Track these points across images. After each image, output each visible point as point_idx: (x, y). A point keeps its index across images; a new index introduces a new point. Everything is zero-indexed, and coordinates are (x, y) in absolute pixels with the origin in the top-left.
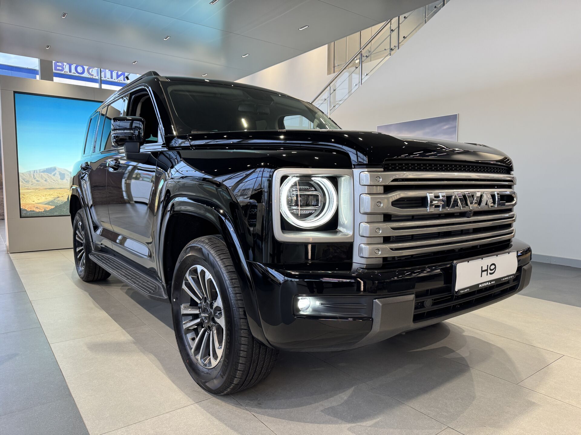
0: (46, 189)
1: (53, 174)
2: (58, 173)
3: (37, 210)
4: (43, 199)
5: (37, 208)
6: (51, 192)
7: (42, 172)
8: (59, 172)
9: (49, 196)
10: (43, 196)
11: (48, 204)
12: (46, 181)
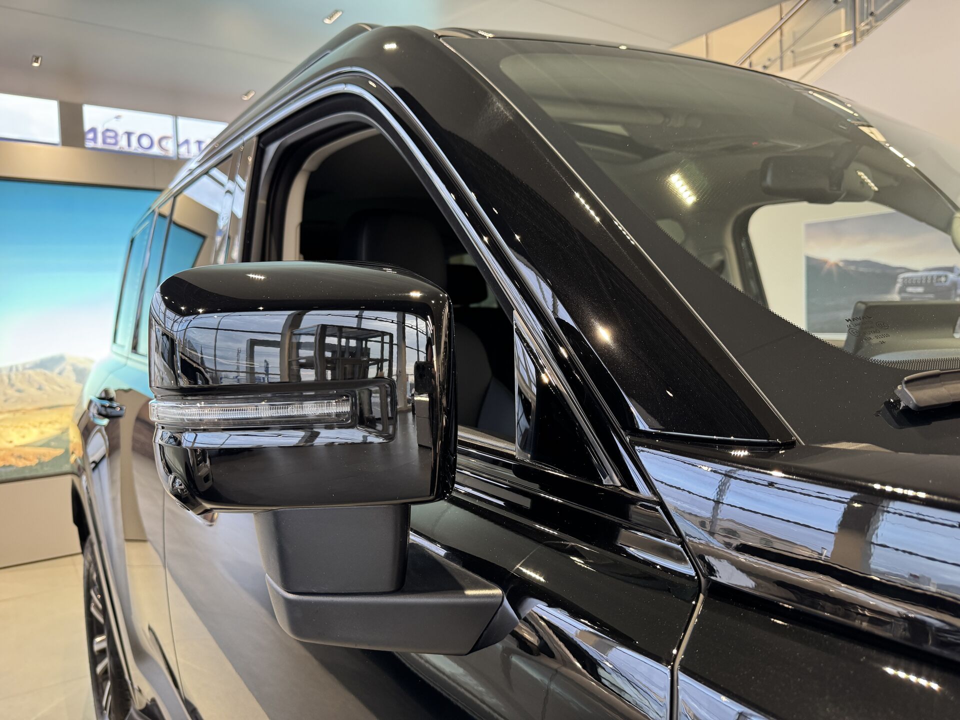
0: (41, 409)
1: (57, 370)
2: (69, 368)
3: (21, 464)
4: (33, 435)
5: (20, 457)
6: (54, 415)
7: (31, 368)
8: (73, 365)
9: (49, 426)
10: (35, 427)
11: (47, 444)
12: (40, 389)
